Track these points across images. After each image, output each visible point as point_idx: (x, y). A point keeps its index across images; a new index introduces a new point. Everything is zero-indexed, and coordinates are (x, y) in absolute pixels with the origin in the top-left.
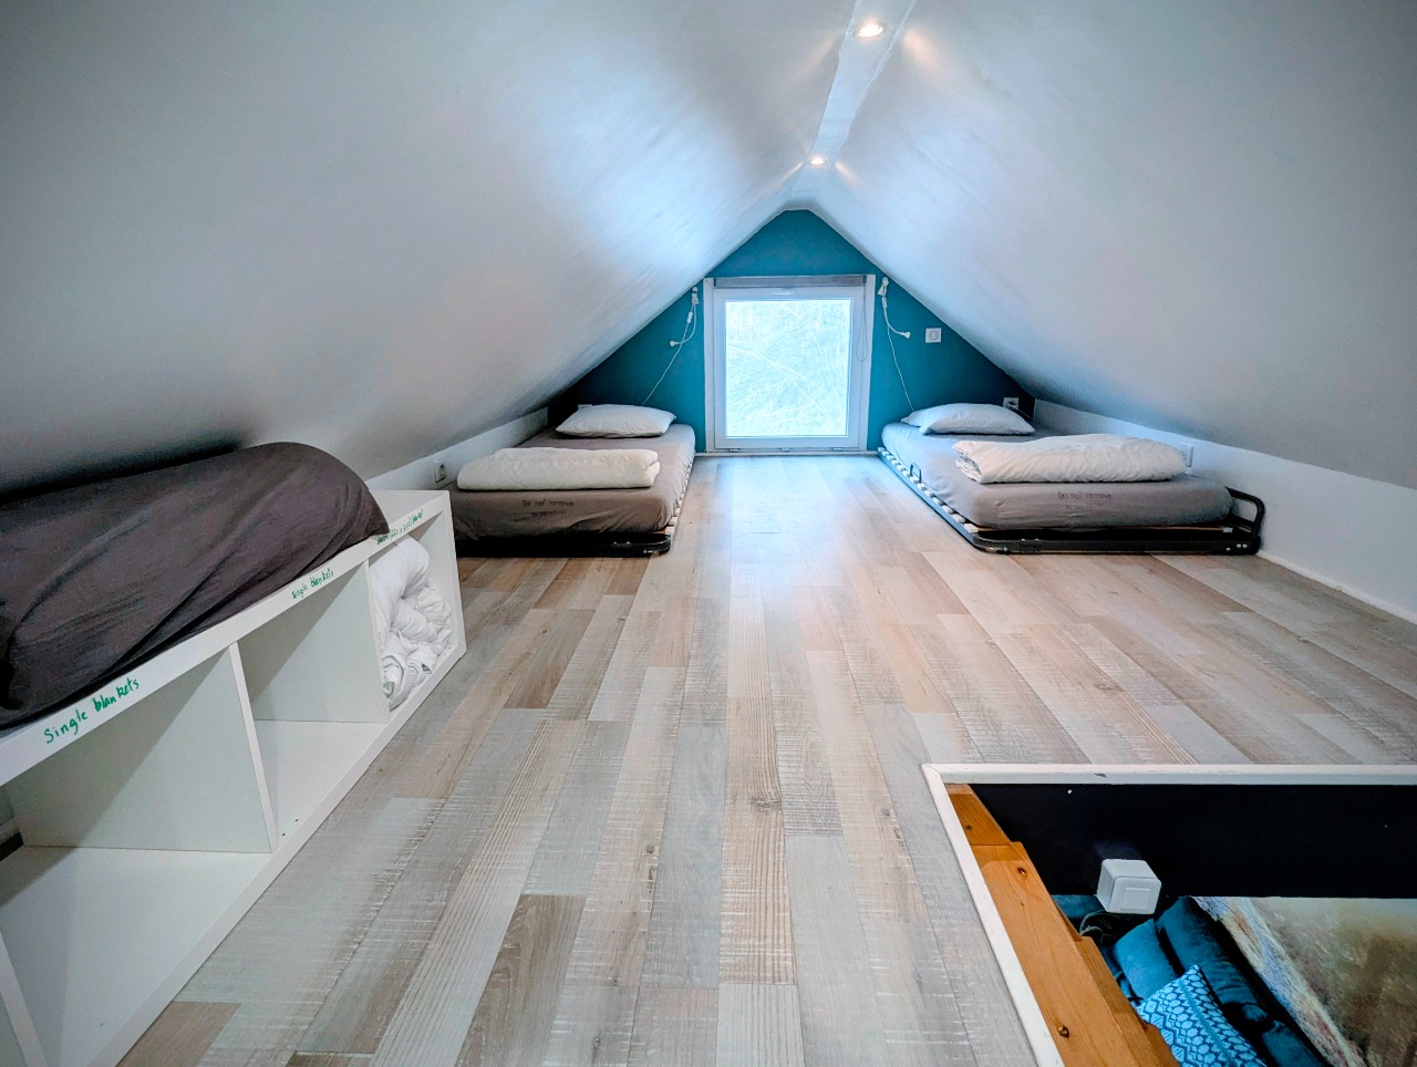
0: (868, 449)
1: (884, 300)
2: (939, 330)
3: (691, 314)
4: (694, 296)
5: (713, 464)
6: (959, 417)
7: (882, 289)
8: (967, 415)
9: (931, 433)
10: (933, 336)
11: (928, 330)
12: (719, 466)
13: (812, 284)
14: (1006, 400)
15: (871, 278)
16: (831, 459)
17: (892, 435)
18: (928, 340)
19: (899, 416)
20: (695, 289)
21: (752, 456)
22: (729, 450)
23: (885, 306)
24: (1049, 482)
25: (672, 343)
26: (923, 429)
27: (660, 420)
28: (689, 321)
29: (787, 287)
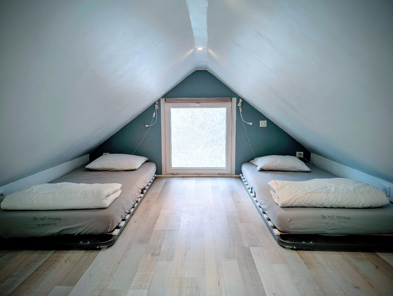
0: (236, 174)
1: (240, 108)
2: (266, 121)
3: (154, 114)
4: (156, 106)
5: (163, 181)
6: (275, 163)
7: (239, 104)
8: (278, 161)
9: (262, 170)
10: (263, 124)
11: (261, 122)
12: (166, 183)
13: (208, 101)
14: (298, 153)
15: (234, 100)
16: (218, 179)
17: (245, 169)
18: (261, 126)
19: (249, 160)
20: (157, 103)
21: (183, 177)
22: (172, 174)
23: (241, 111)
24: (316, 207)
25: (147, 126)
26: (258, 168)
27: (137, 161)
28: (154, 116)
29: (198, 103)
